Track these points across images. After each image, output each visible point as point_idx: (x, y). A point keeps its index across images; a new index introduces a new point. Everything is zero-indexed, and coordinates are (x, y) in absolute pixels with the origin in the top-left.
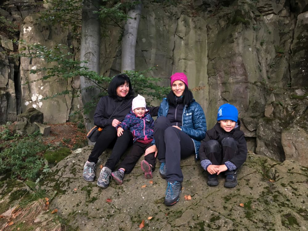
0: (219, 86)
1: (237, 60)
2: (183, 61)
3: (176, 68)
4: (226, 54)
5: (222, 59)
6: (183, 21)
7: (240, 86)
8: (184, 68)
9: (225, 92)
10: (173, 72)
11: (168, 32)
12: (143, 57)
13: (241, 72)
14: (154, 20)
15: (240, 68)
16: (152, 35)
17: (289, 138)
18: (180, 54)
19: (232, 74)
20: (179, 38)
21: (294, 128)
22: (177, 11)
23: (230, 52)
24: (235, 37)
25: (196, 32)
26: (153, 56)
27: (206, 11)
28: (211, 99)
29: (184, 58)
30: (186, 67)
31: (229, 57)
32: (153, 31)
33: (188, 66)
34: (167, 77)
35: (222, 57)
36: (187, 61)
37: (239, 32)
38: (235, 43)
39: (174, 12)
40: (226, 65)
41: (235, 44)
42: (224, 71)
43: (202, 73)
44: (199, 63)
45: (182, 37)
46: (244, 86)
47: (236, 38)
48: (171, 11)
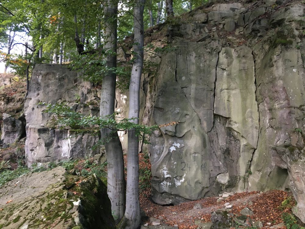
0: (267, 112)
1: (278, 85)
2: (226, 91)
3: (219, 99)
4: (268, 79)
5: (266, 84)
6: (224, 53)
7: (284, 111)
8: (227, 98)
9: (272, 118)
10: (216, 103)
11: (209, 67)
12: (183, 93)
13: (283, 97)
14: (195, 58)
15: (283, 92)
16: (192, 72)
17: (297, 171)
18: (222, 85)
19: (277, 99)
20: (222, 69)
21: (301, 159)
22: (218, 45)
23: (271, 77)
24: (273, 60)
25: (240, 61)
26: (193, 91)
27: (257, 37)
28: (261, 127)
29: (226, 88)
30: (229, 97)
31: (271, 82)
32: (193, 68)
33: (232, 95)
34: (209, 108)
35: (265, 82)
36: (230, 90)
37: (277, 55)
38: (274, 66)
39: (214, 47)
40: (269, 91)
41: (275, 68)
42: (269, 96)
43: (248, 101)
44: (244, 91)
45: (225, 68)
46: (288, 111)
47: (275, 62)
48: (211, 47)
